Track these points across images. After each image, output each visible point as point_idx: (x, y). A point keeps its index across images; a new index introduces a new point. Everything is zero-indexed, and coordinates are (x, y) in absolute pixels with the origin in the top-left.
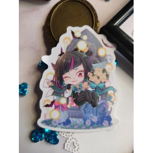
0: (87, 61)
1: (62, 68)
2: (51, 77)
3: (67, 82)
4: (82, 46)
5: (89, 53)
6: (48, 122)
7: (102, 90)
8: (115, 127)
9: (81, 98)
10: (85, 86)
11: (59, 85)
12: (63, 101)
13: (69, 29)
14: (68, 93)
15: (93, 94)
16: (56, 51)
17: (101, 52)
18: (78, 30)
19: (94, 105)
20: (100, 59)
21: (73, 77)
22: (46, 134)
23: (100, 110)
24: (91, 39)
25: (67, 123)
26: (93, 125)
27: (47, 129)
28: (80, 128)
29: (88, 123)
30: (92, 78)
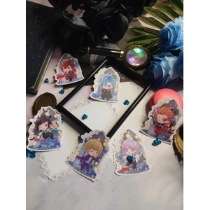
0: (49, 120)
1: (38, 124)
2: (34, 127)
3: (40, 129)
4: (47, 114)
5: (50, 117)
6: (31, 147)
7: (56, 132)
8: (61, 148)
9: (46, 135)
10: (48, 130)
11: (37, 131)
12: (38, 137)
13: (42, 108)
14: (41, 134)
15: (52, 133)
16: (36, 117)
17: (55, 116)
18: (46, 108)
19: (52, 138)
20: (55, 119)
21: (43, 127)
22: (31, 153)
23: (55, 140)
24: (51, 111)
25: (40, 147)
26: (52, 147)
27: (31, 150)
28: (46, 149)
29: (49, 146)
30: (51, 127)
